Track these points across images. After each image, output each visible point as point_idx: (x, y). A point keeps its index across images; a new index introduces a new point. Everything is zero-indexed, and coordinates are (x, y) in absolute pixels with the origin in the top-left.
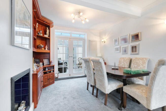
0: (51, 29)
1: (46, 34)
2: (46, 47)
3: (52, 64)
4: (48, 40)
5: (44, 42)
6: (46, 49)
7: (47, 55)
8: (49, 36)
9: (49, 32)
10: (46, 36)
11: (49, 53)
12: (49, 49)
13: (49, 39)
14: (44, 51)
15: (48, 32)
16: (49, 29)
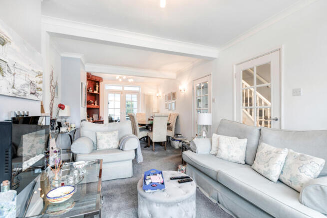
0: (101, 83)
1: (95, 90)
2: (96, 102)
3: (101, 120)
4: (97, 95)
5: (94, 97)
6: (96, 105)
7: (96, 110)
8: (99, 92)
9: (99, 88)
10: (96, 92)
11: (99, 109)
12: (98, 104)
13: (99, 95)
14: (94, 107)
15: (97, 88)
16: (99, 84)
